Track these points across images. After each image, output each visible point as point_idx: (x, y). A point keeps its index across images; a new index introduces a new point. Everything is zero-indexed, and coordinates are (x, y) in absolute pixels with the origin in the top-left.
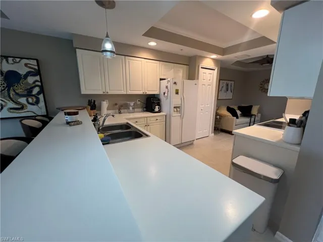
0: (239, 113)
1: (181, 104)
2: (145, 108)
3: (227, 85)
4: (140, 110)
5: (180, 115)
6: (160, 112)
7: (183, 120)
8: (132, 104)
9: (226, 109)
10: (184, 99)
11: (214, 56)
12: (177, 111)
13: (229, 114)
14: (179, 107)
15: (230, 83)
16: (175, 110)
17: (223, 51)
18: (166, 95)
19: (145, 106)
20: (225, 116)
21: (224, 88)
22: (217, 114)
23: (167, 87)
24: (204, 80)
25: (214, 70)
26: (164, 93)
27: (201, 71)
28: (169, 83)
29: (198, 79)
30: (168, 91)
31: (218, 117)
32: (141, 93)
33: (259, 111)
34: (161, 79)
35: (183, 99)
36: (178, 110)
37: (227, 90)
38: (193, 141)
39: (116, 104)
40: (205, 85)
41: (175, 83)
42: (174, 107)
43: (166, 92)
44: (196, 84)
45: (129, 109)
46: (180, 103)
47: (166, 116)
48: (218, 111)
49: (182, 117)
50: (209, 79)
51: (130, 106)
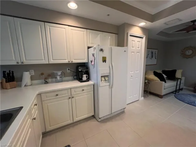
0: (165, 76)
1: (110, 73)
2: (76, 76)
3: (152, 53)
4: (71, 78)
5: (108, 84)
6: (88, 81)
7: (113, 89)
8: (59, 73)
9: (153, 74)
10: (112, 66)
11: (143, 24)
12: (105, 80)
13: (156, 78)
14: (107, 76)
15: (154, 51)
16: (103, 79)
17: (152, 18)
18: (93, 63)
19: (75, 74)
20: (153, 80)
21: (150, 55)
22: (146, 79)
23: (93, 55)
24: (133, 47)
25: (142, 38)
26: (92, 61)
27: (130, 38)
28: (95, 50)
29: (127, 46)
30: (95, 59)
31: (146, 81)
32: (66, 61)
33: (183, 75)
34: (89, 48)
35: (111, 68)
36: (107, 79)
37: (152, 57)
38: (124, 109)
39: (42, 74)
40: (134, 52)
41: (102, 50)
42: (102, 77)
43: (93, 60)
44: (125, 51)
45: (56, 78)
46: (108, 72)
47: (94, 85)
48: (147, 76)
49: (111, 87)
50: (138, 47)
51: (57, 75)
